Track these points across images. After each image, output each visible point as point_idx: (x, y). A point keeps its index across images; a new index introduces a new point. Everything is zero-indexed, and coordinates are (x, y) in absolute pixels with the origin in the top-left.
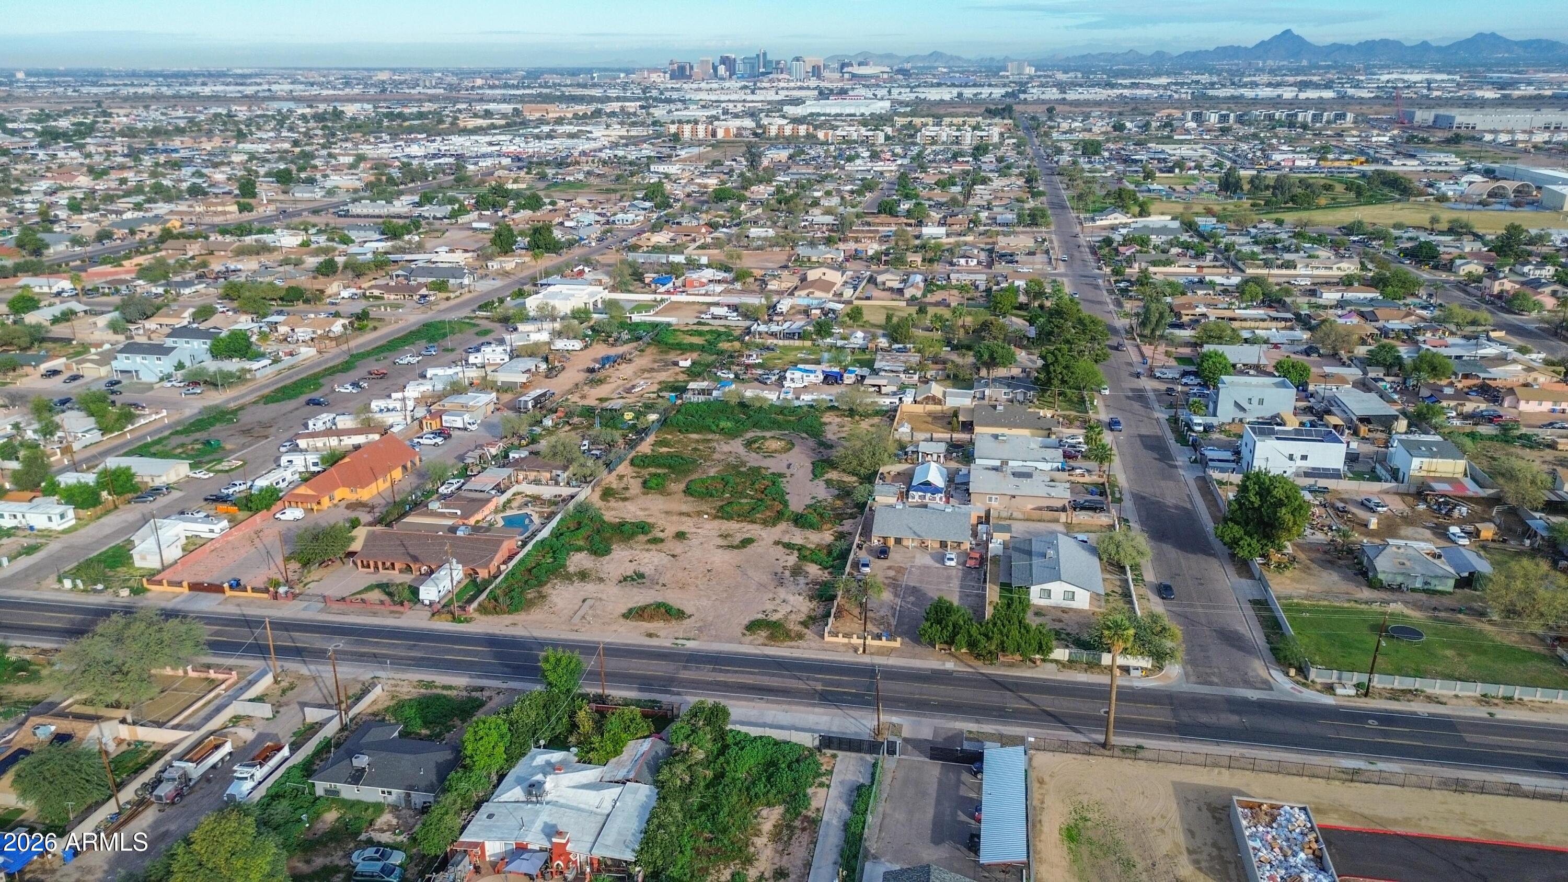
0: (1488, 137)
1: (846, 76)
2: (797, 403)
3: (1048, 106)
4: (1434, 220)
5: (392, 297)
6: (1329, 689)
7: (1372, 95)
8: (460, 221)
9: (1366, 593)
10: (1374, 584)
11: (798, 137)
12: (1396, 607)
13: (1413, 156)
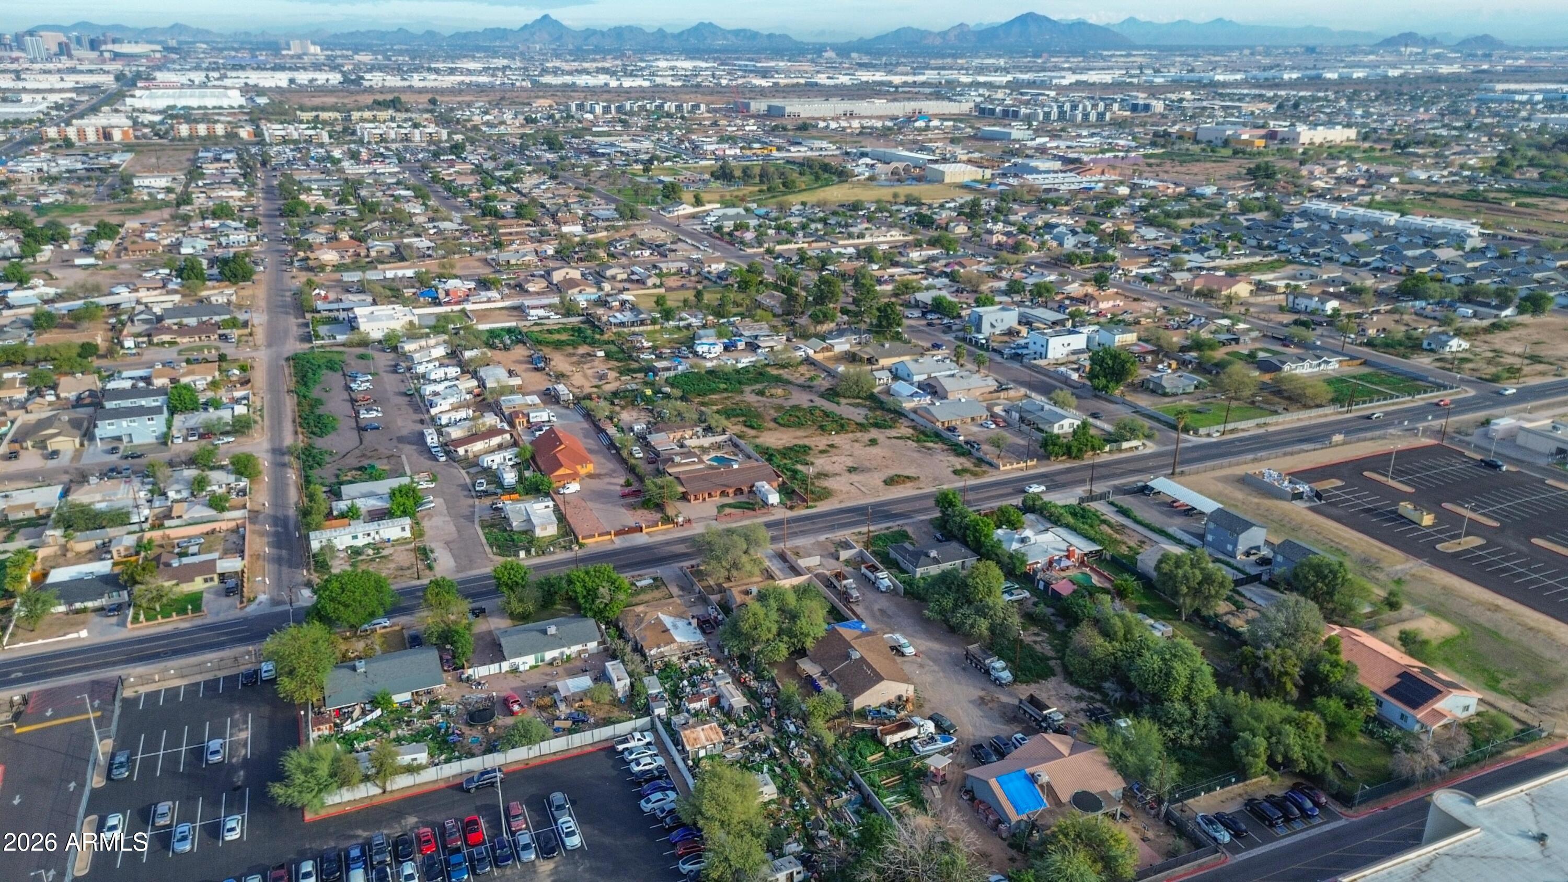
0: (822, 124)
1: (107, 55)
2: (740, 366)
3: (430, 96)
4: (895, 196)
5: (186, 340)
6: (1209, 435)
7: (679, 84)
8: (39, 259)
9: (1167, 400)
10: (1165, 395)
11: (216, 137)
12: (1185, 402)
13: (799, 144)
